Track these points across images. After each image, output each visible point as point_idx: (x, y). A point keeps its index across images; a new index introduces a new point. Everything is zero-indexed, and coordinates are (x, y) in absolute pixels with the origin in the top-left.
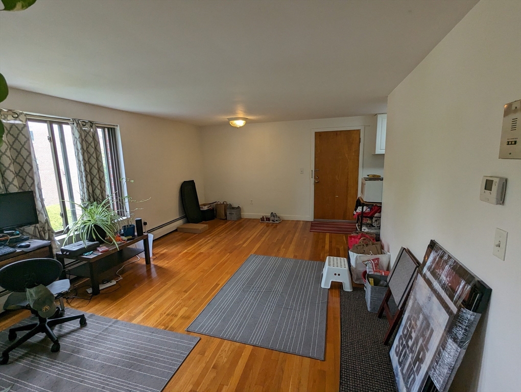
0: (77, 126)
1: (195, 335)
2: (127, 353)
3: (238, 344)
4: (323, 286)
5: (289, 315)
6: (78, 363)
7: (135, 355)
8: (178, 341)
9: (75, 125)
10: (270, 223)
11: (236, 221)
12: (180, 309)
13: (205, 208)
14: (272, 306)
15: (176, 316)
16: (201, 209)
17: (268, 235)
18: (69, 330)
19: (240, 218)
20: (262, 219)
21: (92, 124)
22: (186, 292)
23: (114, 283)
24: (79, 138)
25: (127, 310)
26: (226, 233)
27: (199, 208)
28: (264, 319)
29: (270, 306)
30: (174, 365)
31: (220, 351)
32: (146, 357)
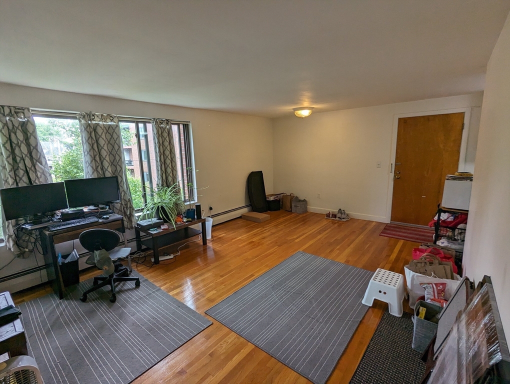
0: (156, 124)
1: (210, 319)
2: (154, 318)
3: (242, 339)
4: (363, 302)
5: (309, 324)
6: (121, 316)
7: (158, 322)
8: (194, 320)
9: (154, 123)
10: (336, 220)
11: (300, 214)
12: (210, 291)
13: (272, 198)
14: (294, 310)
15: (204, 297)
16: (267, 199)
17: (327, 233)
18: (128, 288)
19: (306, 211)
20: (328, 215)
21: (168, 121)
22: (222, 276)
23: (172, 256)
24: (157, 133)
25: (170, 282)
26: (285, 226)
27: (266, 198)
28: (279, 321)
29: (292, 309)
30: (180, 340)
31: (223, 341)
32: (164, 327)
